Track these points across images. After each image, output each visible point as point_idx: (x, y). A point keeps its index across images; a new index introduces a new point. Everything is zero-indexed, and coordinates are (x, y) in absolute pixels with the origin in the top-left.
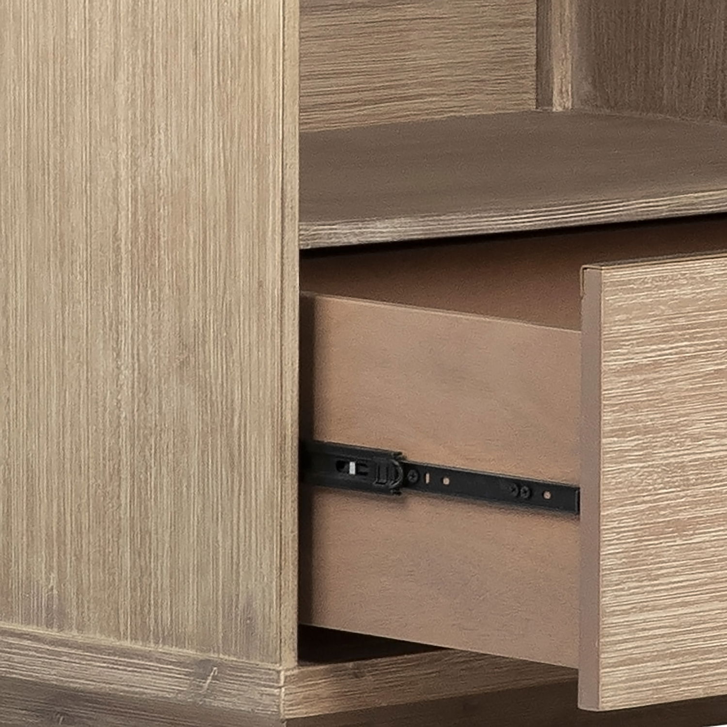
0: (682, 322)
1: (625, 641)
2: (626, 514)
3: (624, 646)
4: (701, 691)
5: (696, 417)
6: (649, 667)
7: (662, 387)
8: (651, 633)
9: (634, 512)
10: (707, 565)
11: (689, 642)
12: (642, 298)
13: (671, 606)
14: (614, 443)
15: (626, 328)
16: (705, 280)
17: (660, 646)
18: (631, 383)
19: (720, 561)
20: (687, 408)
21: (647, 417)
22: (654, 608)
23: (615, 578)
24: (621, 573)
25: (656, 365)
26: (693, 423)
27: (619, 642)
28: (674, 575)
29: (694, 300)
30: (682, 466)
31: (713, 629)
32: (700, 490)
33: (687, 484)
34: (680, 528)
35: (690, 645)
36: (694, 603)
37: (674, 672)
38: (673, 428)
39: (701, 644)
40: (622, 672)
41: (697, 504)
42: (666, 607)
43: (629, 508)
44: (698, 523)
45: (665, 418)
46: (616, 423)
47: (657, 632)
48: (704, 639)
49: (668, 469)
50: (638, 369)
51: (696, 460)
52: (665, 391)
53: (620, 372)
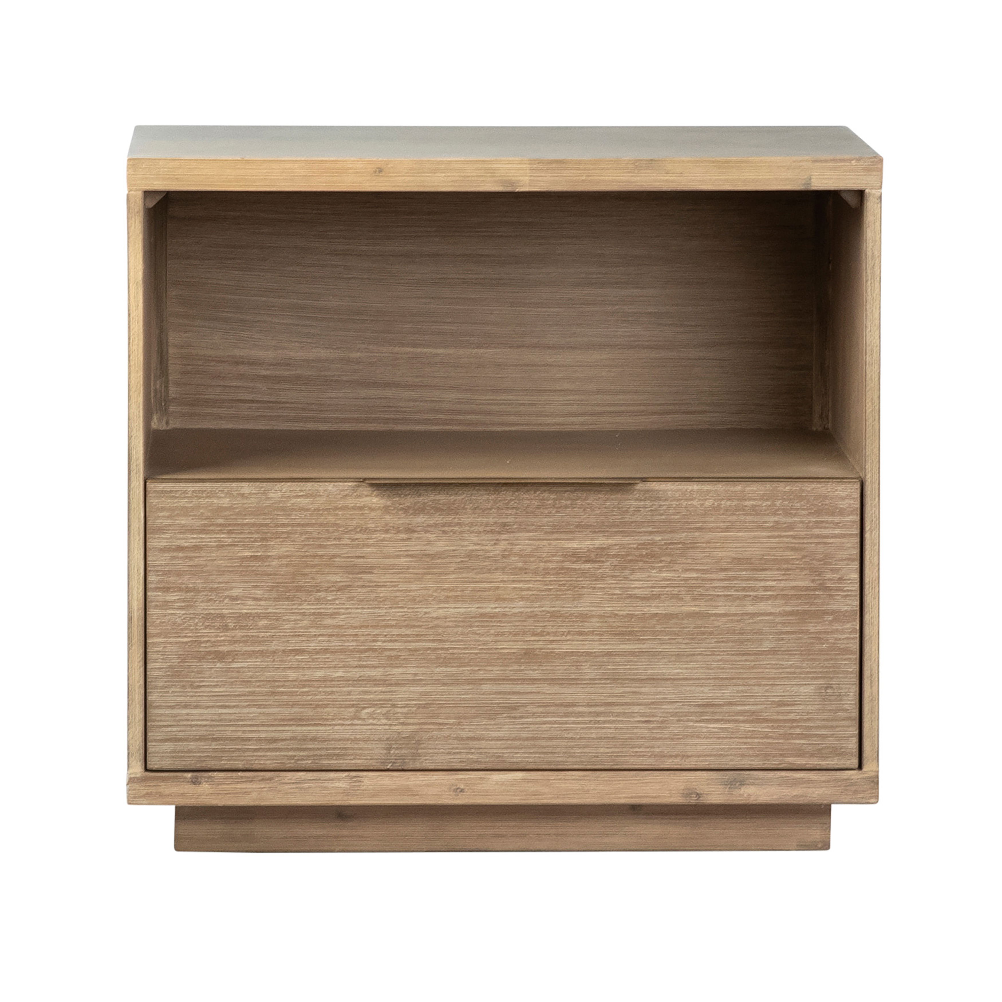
0: (221, 521)
1: (170, 726)
2: (170, 643)
3: (170, 729)
4: (241, 765)
5: (234, 585)
6: (192, 745)
7: (202, 563)
8: (193, 723)
9: (176, 643)
10: (246, 683)
11: (229, 732)
12: (184, 502)
13: (213, 707)
14: (159, 595)
15: (169, 521)
16: (242, 495)
17: (202, 732)
18: (174, 558)
19: (256, 681)
20: (226, 578)
21: (187, 581)
22: (196, 707)
23: (161, 684)
24: (166, 682)
25: (196, 548)
26: (232, 588)
27: (164, 726)
28: (215, 686)
29: (230, 508)
30: (222, 616)
31: (251, 726)
32: (239, 634)
33: (226, 628)
34: (220, 656)
35: (229, 734)
36: (234, 706)
37: (215, 750)
38: (212, 590)
39: (239, 734)
40: (168, 746)
41: (235, 642)
42: (208, 707)
43: (172, 640)
44: (237, 655)
45: (205, 583)
46: (160, 582)
47: (199, 723)
48: (244, 732)
49: (207, 617)
50: (180, 549)
51: (233, 613)
52: (206, 566)
53: (164, 550)
